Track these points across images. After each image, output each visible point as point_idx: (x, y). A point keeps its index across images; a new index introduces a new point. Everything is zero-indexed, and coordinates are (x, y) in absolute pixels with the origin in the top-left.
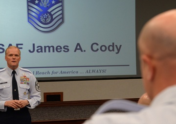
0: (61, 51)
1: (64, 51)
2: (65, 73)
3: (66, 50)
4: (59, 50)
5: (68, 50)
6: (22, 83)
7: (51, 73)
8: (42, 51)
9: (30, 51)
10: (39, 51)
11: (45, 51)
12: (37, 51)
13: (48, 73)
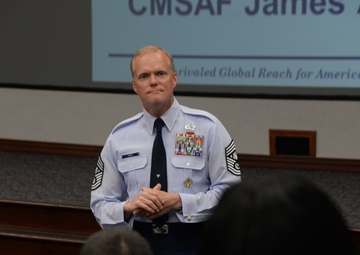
0: (322, 11)
1: (331, 11)
2: (329, 75)
3: (336, 9)
4: (318, 8)
5: (342, 7)
6: (179, 154)
7: (294, 75)
8: (275, 11)
9: (247, 10)
10: (270, 9)
11: (284, 12)
12: (265, 11)
13: (289, 74)
